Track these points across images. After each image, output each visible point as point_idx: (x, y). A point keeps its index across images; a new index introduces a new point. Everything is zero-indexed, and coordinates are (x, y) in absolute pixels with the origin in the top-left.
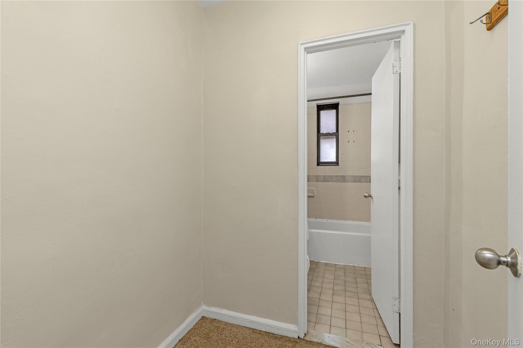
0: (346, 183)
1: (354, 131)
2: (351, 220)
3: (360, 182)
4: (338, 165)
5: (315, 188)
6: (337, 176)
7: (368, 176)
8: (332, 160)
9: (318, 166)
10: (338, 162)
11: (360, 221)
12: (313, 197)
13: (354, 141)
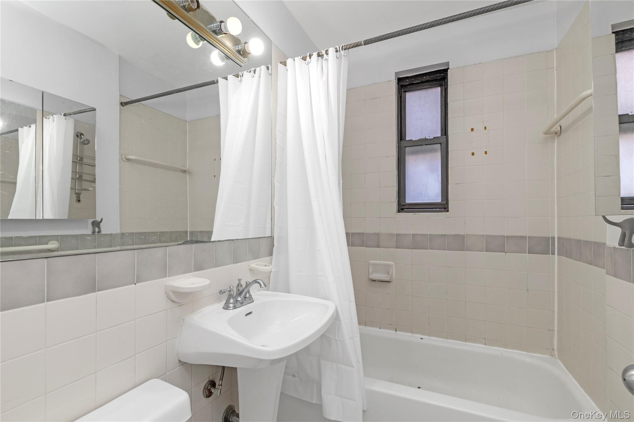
0: (466, 252)
1: (485, 128)
2: (480, 343)
3: (503, 251)
4: (448, 211)
5: (392, 263)
6: (445, 235)
7: (525, 237)
8: (432, 200)
9: (399, 213)
10: (447, 203)
11: (505, 346)
12: (389, 282)
13: (486, 153)
